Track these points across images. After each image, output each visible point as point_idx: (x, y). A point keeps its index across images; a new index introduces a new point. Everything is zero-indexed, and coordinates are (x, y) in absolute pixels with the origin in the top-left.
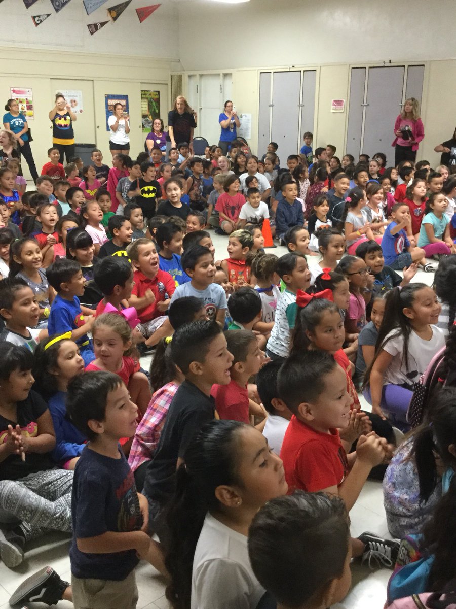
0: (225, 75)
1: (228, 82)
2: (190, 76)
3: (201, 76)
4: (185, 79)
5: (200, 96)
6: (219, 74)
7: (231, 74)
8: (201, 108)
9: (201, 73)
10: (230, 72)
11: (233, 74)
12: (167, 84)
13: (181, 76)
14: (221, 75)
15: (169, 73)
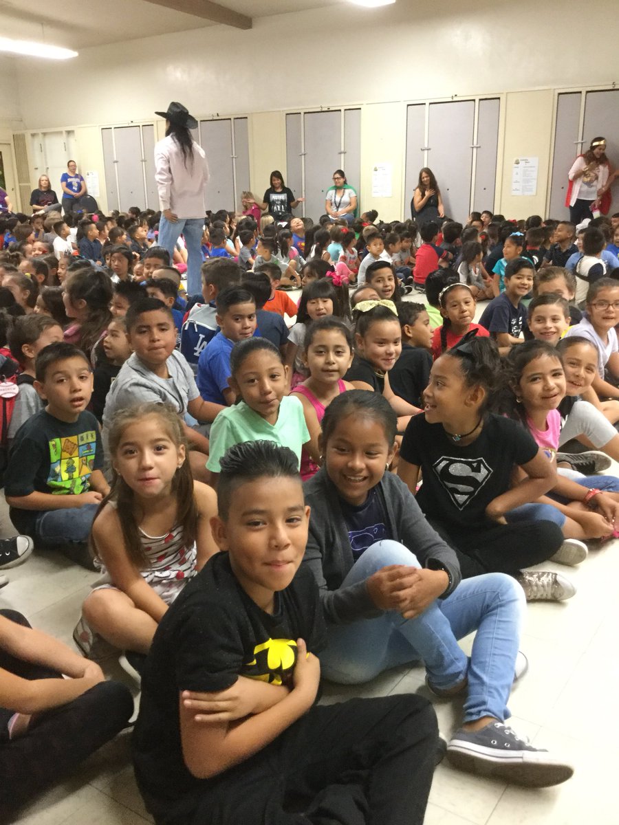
0: (69, 132)
1: (72, 139)
2: (33, 135)
3: (45, 134)
4: (28, 138)
5: (45, 155)
6: (61, 132)
7: (73, 132)
8: (48, 168)
9: (45, 131)
10: (73, 129)
11: (75, 132)
12: (9, 144)
13: (24, 135)
14: (64, 132)
15: (11, 133)
